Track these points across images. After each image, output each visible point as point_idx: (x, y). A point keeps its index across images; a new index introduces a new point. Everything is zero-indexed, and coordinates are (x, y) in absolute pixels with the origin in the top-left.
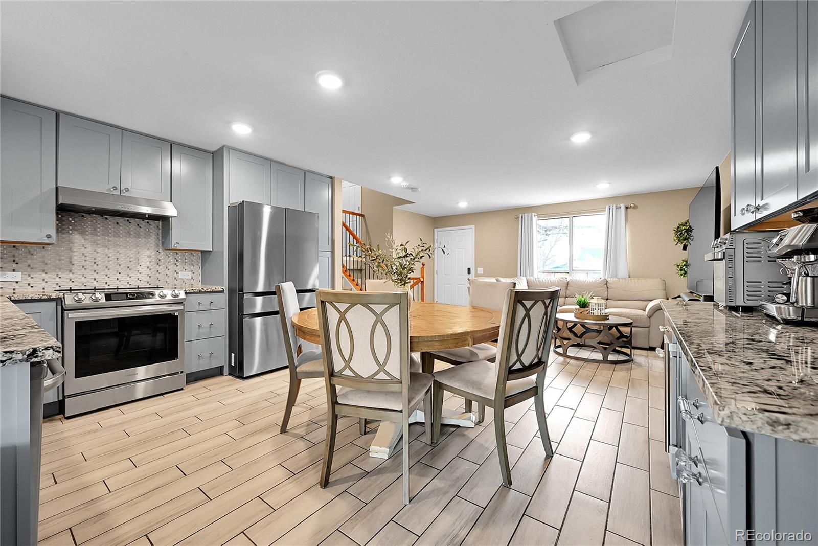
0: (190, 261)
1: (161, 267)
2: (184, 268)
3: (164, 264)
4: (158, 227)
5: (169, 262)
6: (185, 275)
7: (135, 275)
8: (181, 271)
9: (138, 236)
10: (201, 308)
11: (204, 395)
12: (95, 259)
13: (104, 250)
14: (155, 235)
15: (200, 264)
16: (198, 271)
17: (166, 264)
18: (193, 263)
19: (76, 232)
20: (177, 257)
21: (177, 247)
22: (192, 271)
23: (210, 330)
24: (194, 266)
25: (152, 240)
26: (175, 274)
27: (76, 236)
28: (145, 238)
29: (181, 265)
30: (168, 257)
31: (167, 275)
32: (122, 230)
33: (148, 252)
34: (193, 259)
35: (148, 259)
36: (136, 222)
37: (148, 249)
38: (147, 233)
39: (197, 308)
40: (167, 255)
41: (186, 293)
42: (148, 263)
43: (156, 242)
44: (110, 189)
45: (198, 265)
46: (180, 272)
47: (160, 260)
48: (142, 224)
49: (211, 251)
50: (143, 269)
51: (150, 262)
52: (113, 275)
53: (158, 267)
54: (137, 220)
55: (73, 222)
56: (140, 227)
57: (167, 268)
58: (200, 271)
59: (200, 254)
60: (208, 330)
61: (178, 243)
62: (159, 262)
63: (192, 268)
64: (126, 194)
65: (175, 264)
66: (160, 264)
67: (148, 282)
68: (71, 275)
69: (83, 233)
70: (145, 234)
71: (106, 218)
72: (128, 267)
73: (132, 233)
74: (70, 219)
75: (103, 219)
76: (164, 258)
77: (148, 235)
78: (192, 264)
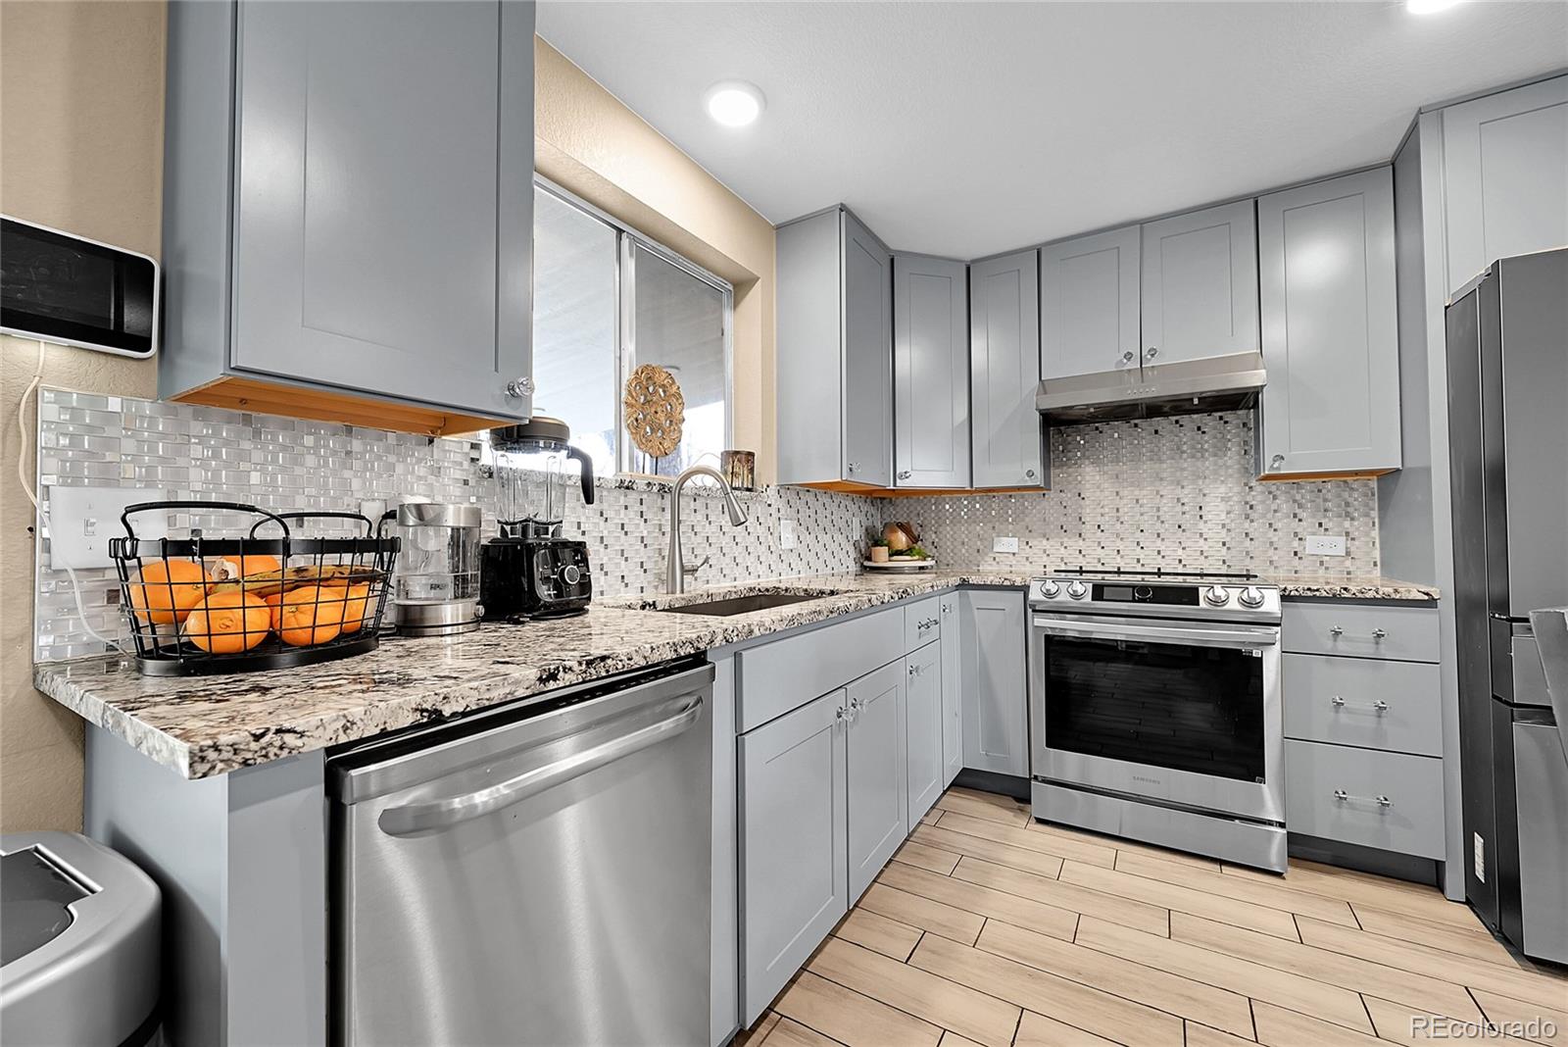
0: (1339, 506)
1: (1255, 524)
2: (1320, 525)
3: (1264, 516)
4: (1245, 425)
5: (1275, 511)
6: (1326, 544)
7: (1195, 545)
8: (1314, 534)
9: (1199, 453)
10: (1342, 647)
11: (1336, 937)
12: (1118, 510)
13: (1133, 491)
14: (1239, 445)
15: (1375, 514)
16: (1367, 534)
17: (1269, 516)
18: (1349, 509)
19: (1087, 462)
20: (1298, 497)
21: (1278, 468)
22: (1347, 534)
23: (1379, 723)
24: (1353, 519)
25: (1232, 457)
26: (1296, 543)
27: (1087, 469)
28: (1215, 455)
29: (1314, 517)
30: (1275, 498)
31: (1271, 543)
32: (1166, 444)
33: (1223, 489)
34: (1350, 500)
35: (1223, 506)
36: (1193, 421)
37: (1223, 482)
38: (1219, 444)
39: (1328, 645)
40: (1270, 493)
41: (1286, 598)
42: (1223, 516)
43: (1242, 462)
44: (1121, 361)
45: (1367, 515)
46: (1308, 537)
47: (1251, 507)
48: (1206, 424)
49: (1398, 470)
50: (1212, 528)
51: (1228, 513)
52: (1152, 544)
53: (1247, 524)
54: (1195, 416)
55: (1082, 442)
56: (1204, 432)
57: (1270, 525)
58: (1375, 533)
59: (1374, 484)
60: (1370, 722)
61: (1282, 458)
62: (1250, 512)
63: (1347, 524)
64: (1154, 362)
65: (1295, 516)
66: (1253, 515)
67: (1224, 562)
68: (1081, 542)
69: (1096, 462)
70: (1215, 446)
71: (1136, 425)
72: (1180, 527)
73: (1185, 448)
74: (1078, 438)
75: (1130, 427)
76: (1263, 502)
77: (1221, 449)
78: (1347, 514)
